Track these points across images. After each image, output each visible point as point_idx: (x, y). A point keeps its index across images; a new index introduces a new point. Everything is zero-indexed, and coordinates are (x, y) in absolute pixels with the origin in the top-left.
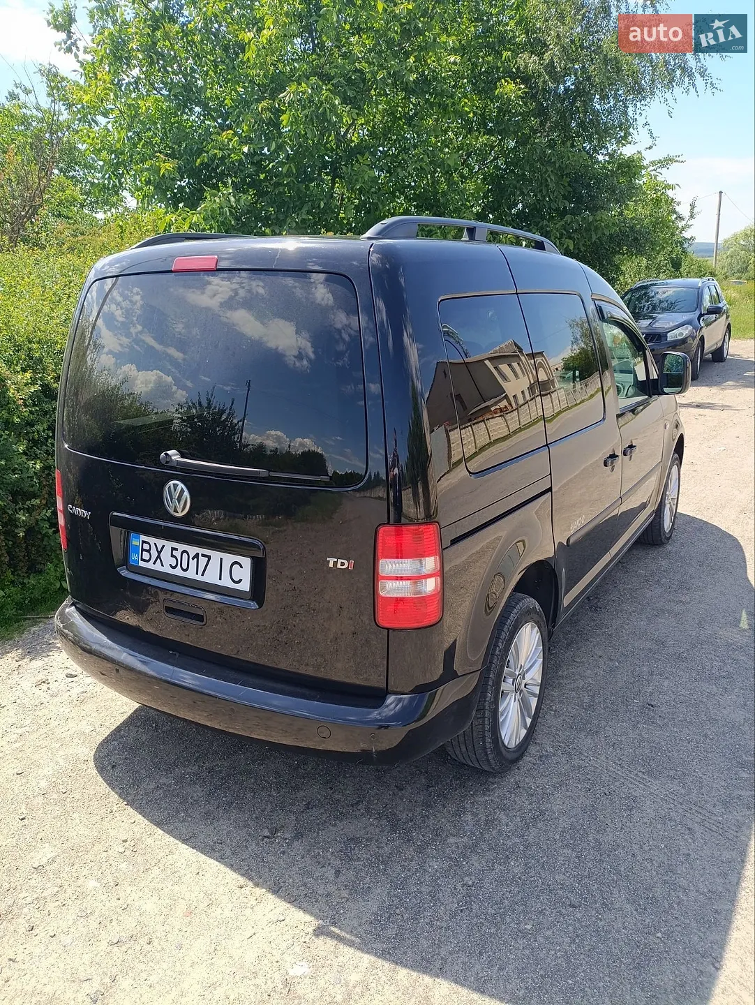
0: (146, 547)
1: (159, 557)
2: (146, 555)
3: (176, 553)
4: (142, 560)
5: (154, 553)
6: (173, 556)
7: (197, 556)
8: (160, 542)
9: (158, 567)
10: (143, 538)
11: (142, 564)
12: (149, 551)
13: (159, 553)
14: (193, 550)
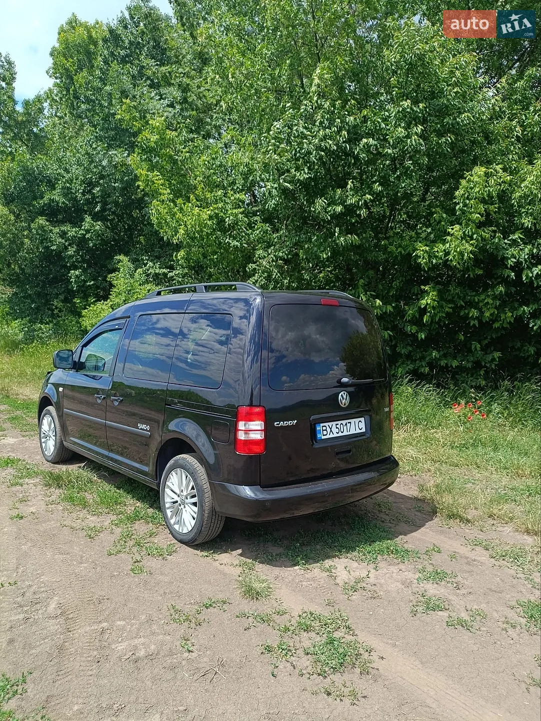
0: (324, 428)
1: (331, 431)
2: (325, 433)
3: (338, 426)
4: (324, 435)
5: (329, 430)
6: (337, 428)
7: (346, 424)
8: (330, 424)
9: (332, 436)
10: (322, 425)
11: (323, 437)
12: (326, 430)
13: (331, 429)
14: (344, 422)
